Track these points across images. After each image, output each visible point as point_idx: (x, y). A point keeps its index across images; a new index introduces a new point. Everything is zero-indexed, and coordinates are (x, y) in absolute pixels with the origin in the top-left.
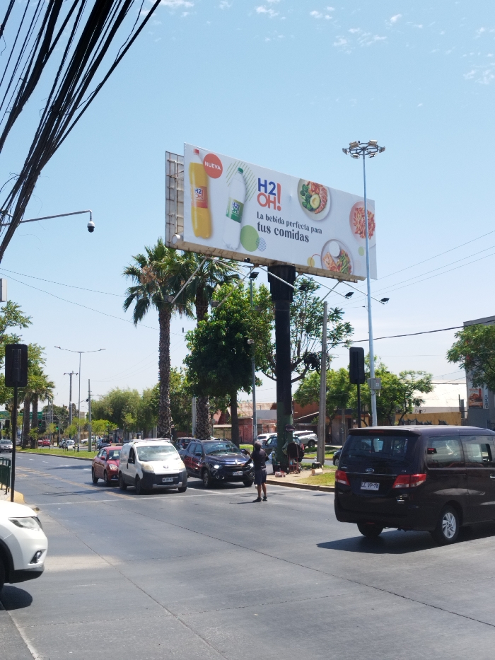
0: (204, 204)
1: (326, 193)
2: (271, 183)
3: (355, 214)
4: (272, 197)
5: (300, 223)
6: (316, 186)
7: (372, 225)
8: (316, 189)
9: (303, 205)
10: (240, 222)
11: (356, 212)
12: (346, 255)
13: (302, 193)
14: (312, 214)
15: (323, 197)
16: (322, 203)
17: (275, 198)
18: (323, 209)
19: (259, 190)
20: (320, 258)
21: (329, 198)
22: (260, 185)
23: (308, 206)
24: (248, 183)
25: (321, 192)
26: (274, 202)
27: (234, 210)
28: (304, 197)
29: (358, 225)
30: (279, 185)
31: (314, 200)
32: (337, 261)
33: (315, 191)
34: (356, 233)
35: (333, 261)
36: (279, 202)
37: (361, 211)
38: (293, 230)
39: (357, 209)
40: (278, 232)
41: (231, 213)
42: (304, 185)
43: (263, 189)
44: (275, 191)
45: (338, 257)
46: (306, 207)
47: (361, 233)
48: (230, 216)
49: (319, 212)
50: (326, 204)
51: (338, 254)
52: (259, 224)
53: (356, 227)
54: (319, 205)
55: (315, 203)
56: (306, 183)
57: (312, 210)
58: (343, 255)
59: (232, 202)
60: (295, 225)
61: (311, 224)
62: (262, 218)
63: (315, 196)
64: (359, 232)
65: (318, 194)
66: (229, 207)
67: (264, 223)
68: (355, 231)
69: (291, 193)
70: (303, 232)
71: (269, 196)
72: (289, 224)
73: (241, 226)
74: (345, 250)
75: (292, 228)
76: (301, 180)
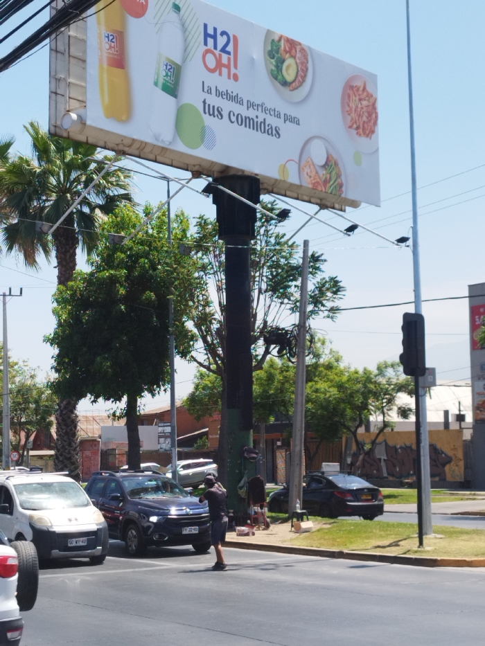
0: (119, 61)
1: (305, 57)
2: (223, 33)
3: (349, 97)
4: (225, 57)
5: (269, 105)
6: (292, 44)
7: (374, 116)
8: (291, 49)
9: (272, 75)
10: (175, 96)
11: (351, 92)
12: (336, 164)
13: (271, 54)
14: (286, 90)
15: (302, 63)
16: (300, 73)
17: (229, 59)
18: (301, 84)
19: (206, 44)
20: (297, 166)
21: (310, 65)
22: (206, 35)
23: (280, 77)
24: (189, 29)
25: (298, 55)
26: (228, 67)
27: (167, 75)
28: (273, 61)
29: (353, 115)
30: (235, 38)
31: (288, 67)
32: (322, 172)
33: (289, 52)
34: (350, 127)
35: (317, 172)
36: (236, 67)
37: (358, 90)
38: (257, 117)
39: (352, 88)
40: (233, 119)
41: (161, 81)
42: (273, 40)
43: (210, 41)
44: (230, 48)
45: (324, 166)
46: (276, 79)
47: (358, 128)
48: (160, 85)
49: (296, 88)
50: (305, 76)
51: (323, 162)
52: (204, 102)
53: (349, 118)
54: (297, 77)
55: (289, 74)
56: (276, 38)
57: (285, 83)
58: (330, 164)
59: (164, 61)
60: (260, 108)
61: (284, 109)
62: (209, 91)
63: (289, 61)
64: (355, 126)
65: (294, 57)
66: (159, 70)
67: (213, 101)
68: (349, 123)
69: (253, 51)
70: (272, 121)
71: (220, 55)
72: (251, 105)
73: (178, 103)
74: (335, 156)
75: (256, 113)
76: (269, 33)
